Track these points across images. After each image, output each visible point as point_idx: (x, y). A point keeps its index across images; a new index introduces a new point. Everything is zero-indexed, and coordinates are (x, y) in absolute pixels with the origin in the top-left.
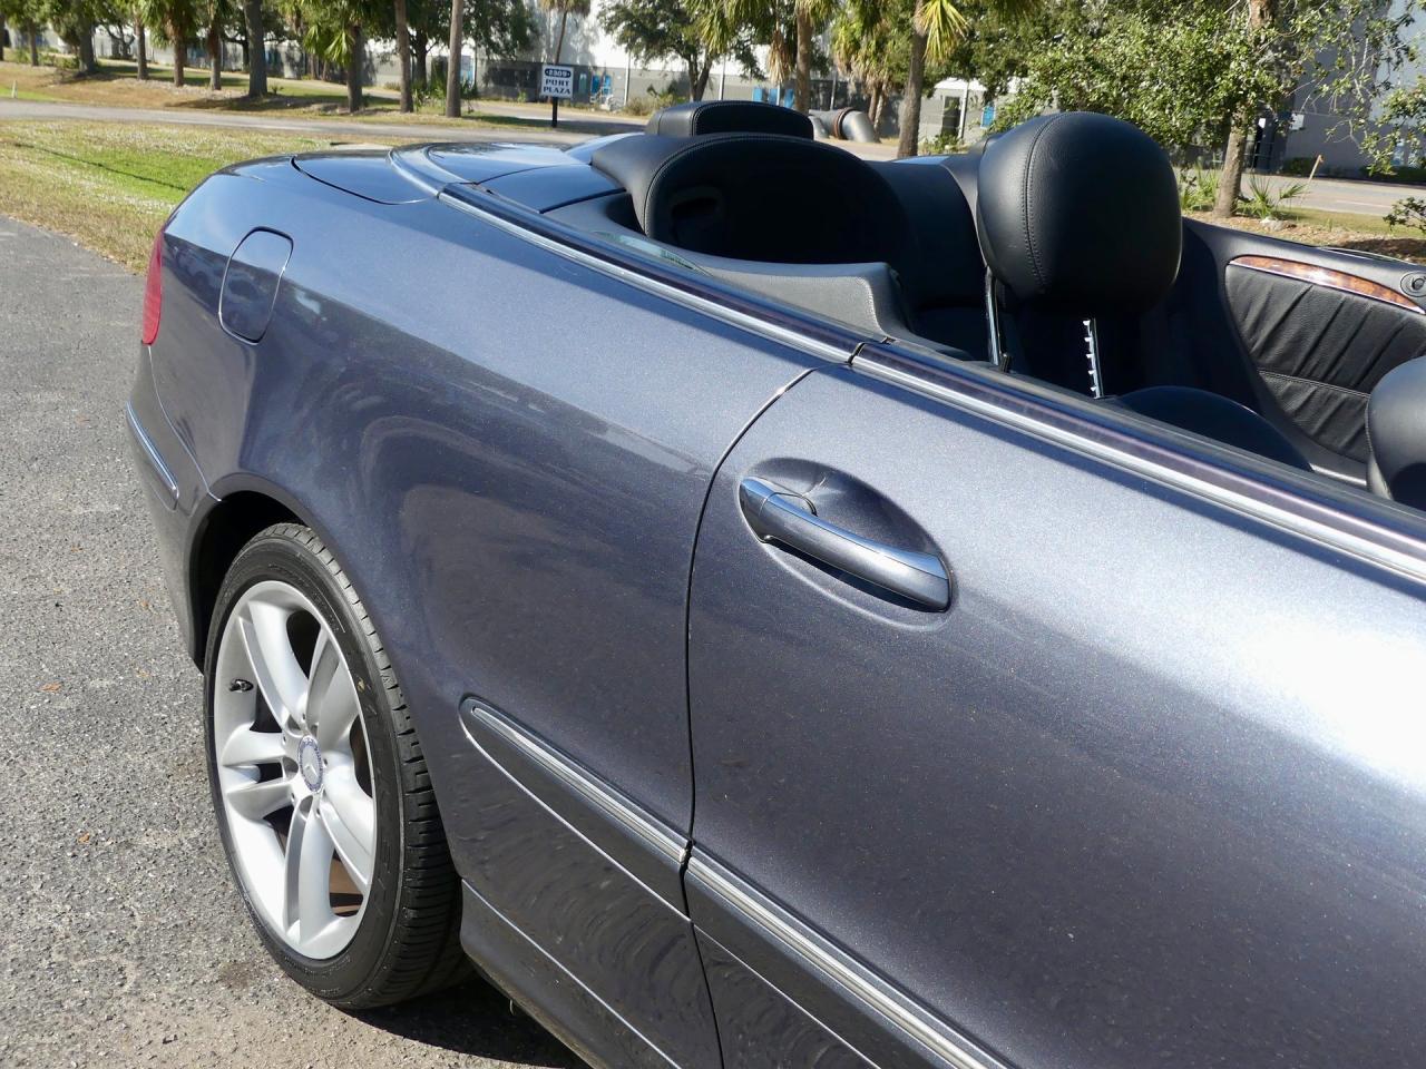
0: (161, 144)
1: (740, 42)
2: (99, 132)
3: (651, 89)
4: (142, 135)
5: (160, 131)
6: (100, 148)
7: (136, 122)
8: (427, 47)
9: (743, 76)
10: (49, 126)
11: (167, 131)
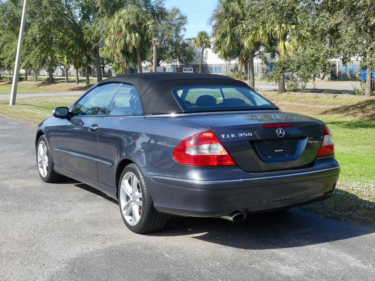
0: (63, 101)
1: (260, 52)
2: (47, 100)
3: (232, 70)
4: (58, 99)
5: (64, 98)
6: (47, 104)
7: (58, 96)
8: (160, 63)
9: (262, 64)
10: (34, 99)
11: (66, 98)
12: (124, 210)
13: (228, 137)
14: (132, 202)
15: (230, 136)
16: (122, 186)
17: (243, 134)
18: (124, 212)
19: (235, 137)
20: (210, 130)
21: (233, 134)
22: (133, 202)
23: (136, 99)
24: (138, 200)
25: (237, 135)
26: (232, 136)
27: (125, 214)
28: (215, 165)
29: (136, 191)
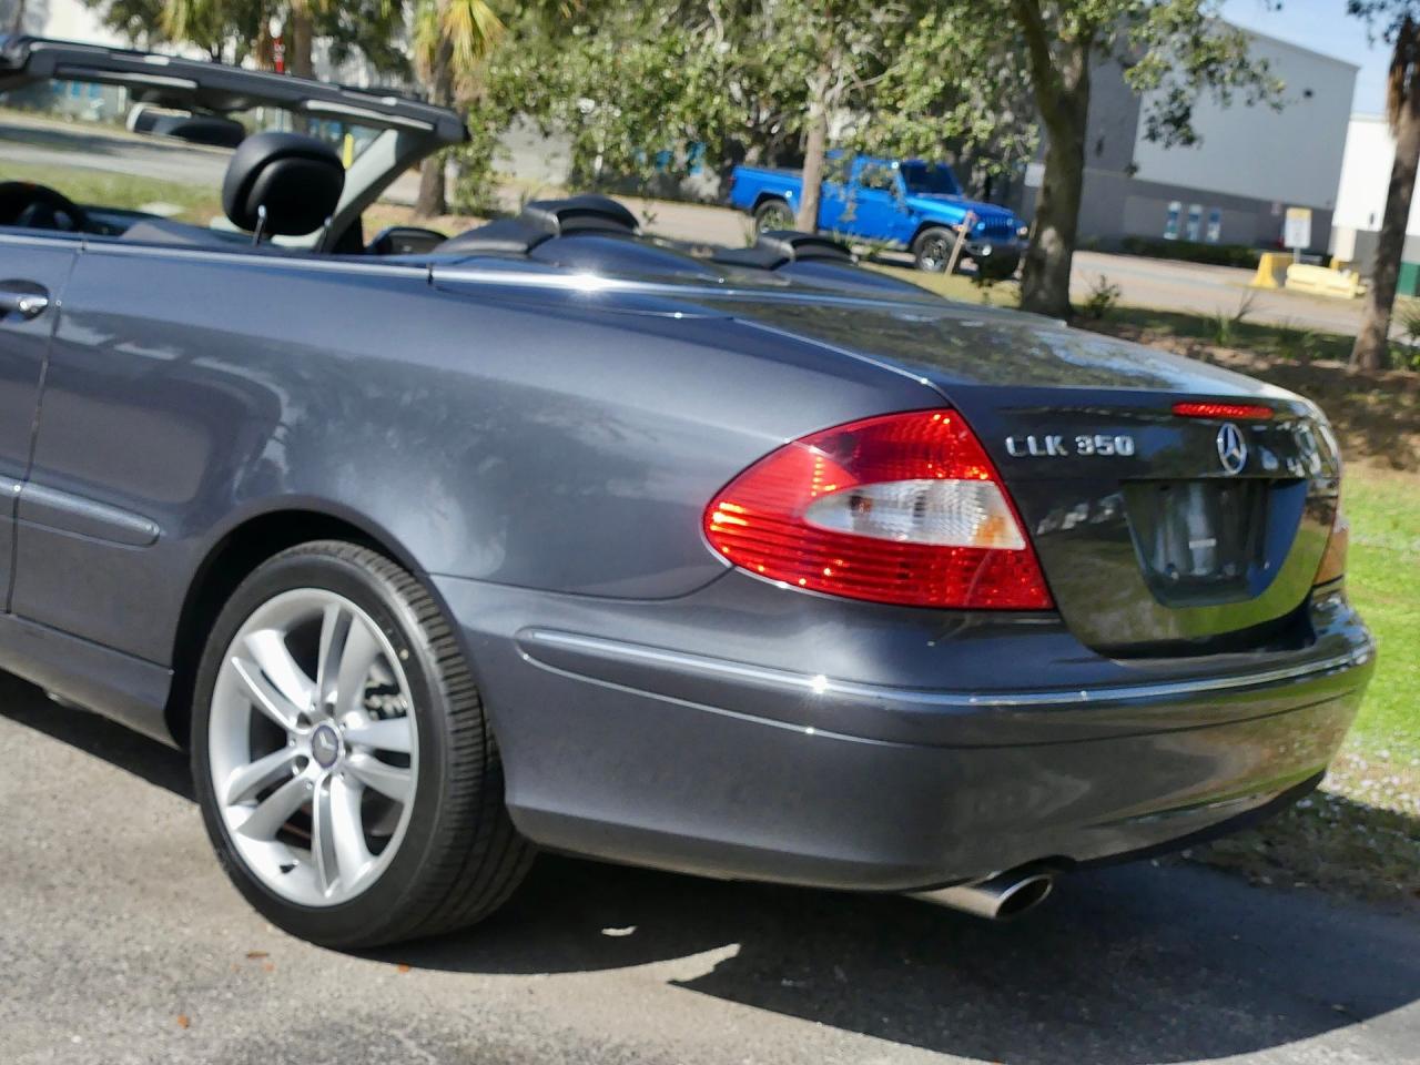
12: (234, 802)
13: (1033, 450)
14: (303, 762)
15: (1041, 445)
16: (233, 660)
17: (1094, 443)
18: (236, 817)
19: (1063, 453)
20: (946, 405)
21: (1053, 435)
22: (313, 764)
23: (269, 170)
24: (359, 759)
25: (1068, 443)
26: (1052, 445)
27: (243, 829)
28: (947, 600)
29: (348, 707)
